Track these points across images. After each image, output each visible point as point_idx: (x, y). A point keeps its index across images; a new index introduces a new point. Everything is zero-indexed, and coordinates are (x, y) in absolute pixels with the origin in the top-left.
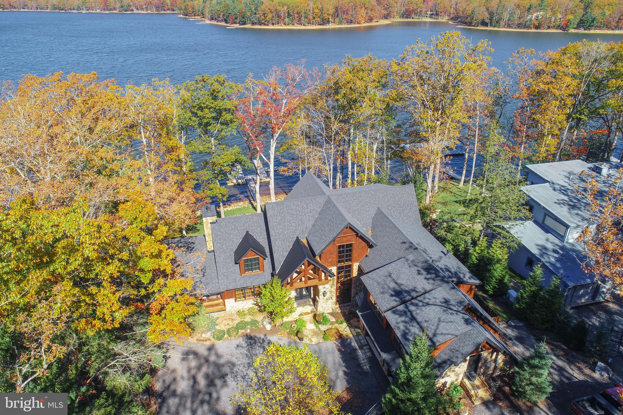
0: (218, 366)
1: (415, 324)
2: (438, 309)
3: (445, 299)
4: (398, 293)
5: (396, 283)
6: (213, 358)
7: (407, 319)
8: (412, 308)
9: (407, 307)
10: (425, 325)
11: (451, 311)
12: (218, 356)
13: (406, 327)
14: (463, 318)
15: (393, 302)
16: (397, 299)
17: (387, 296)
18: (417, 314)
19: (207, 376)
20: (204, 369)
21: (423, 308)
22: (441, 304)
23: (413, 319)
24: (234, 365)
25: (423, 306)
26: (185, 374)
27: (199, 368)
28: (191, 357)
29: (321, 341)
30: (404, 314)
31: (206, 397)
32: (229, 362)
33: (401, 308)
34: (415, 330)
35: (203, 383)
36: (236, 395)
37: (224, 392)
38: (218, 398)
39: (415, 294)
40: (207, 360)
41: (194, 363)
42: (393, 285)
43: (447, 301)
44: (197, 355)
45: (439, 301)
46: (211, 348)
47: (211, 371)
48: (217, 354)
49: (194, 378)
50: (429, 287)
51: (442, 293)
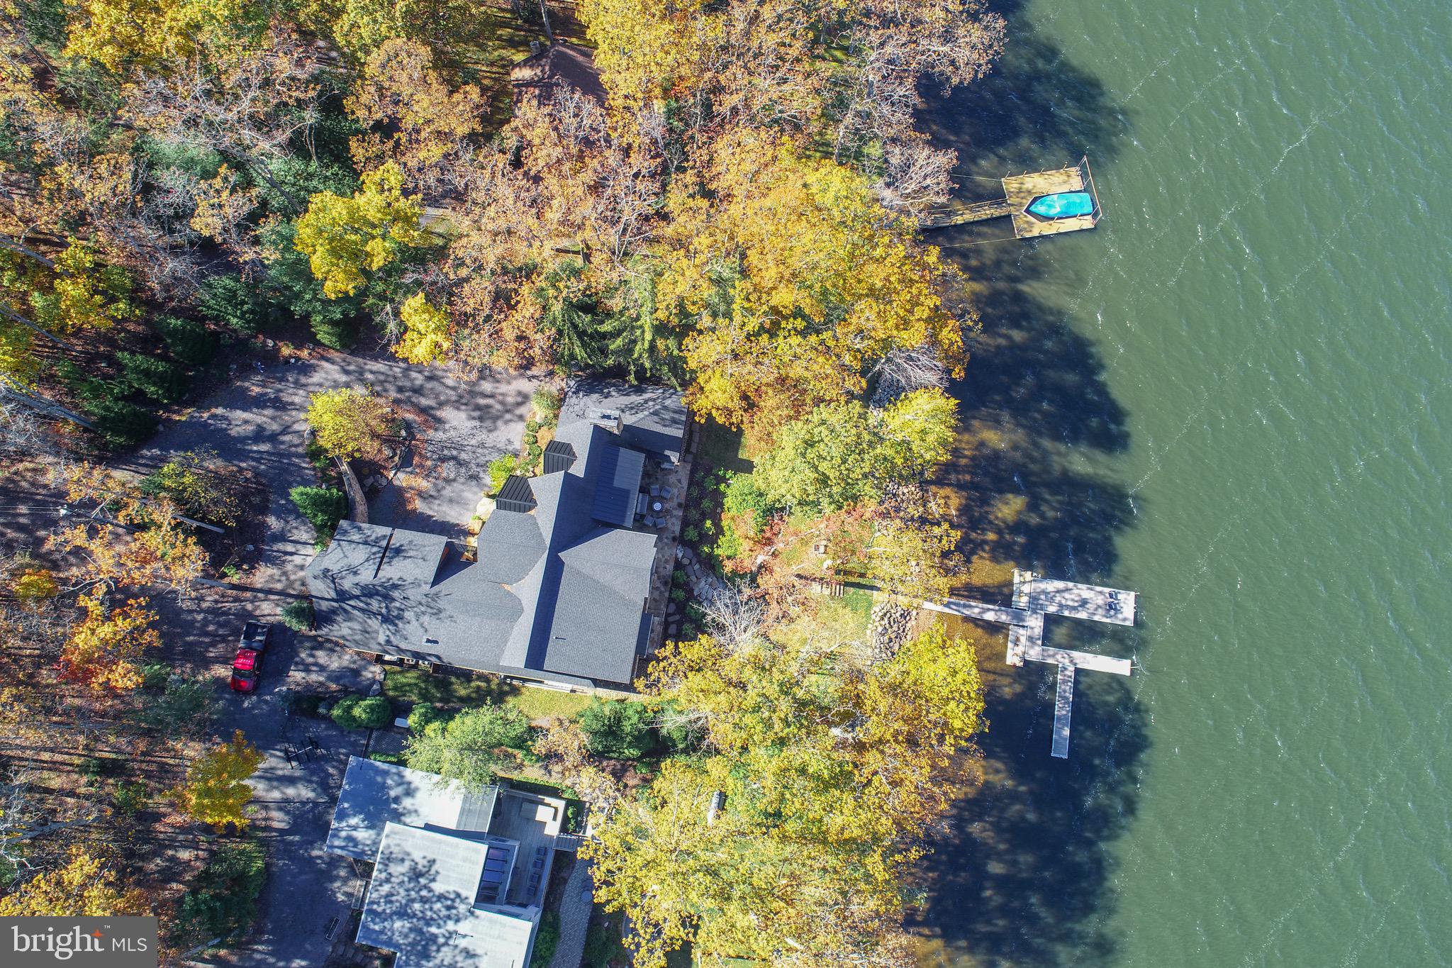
0: (495, 419)
1: (360, 540)
2: (356, 563)
3: (358, 573)
4: (398, 551)
6: (508, 416)
7: (369, 539)
8: (375, 549)
9: (379, 546)
10: (353, 546)
11: (345, 568)
12: (507, 422)
13: (364, 534)
15: (395, 542)
16: (394, 546)
17: (405, 542)
18: (367, 548)
19: (488, 407)
20: (498, 407)
21: (367, 555)
22: (358, 567)
23: (366, 543)
24: (490, 431)
25: (369, 556)
26: (498, 391)
27: (502, 403)
28: (519, 399)
29: (477, 514)
30: (377, 540)
31: (464, 401)
32: (496, 429)
33: (384, 543)
34: (356, 537)
35: (482, 401)
36: (455, 423)
37: (463, 415)
38: (458, 409)
39: (385, 560)
40: (508, 411)
41: (510, 400)
42: (411, 553)
43: (355, 573)
44: (519, 404)
45: (362, 570)
46: (521, 418)
47: (493, 411)
48: (511, 421)
49: (492, 396)
50: (381, 574)
51: (366, 576)
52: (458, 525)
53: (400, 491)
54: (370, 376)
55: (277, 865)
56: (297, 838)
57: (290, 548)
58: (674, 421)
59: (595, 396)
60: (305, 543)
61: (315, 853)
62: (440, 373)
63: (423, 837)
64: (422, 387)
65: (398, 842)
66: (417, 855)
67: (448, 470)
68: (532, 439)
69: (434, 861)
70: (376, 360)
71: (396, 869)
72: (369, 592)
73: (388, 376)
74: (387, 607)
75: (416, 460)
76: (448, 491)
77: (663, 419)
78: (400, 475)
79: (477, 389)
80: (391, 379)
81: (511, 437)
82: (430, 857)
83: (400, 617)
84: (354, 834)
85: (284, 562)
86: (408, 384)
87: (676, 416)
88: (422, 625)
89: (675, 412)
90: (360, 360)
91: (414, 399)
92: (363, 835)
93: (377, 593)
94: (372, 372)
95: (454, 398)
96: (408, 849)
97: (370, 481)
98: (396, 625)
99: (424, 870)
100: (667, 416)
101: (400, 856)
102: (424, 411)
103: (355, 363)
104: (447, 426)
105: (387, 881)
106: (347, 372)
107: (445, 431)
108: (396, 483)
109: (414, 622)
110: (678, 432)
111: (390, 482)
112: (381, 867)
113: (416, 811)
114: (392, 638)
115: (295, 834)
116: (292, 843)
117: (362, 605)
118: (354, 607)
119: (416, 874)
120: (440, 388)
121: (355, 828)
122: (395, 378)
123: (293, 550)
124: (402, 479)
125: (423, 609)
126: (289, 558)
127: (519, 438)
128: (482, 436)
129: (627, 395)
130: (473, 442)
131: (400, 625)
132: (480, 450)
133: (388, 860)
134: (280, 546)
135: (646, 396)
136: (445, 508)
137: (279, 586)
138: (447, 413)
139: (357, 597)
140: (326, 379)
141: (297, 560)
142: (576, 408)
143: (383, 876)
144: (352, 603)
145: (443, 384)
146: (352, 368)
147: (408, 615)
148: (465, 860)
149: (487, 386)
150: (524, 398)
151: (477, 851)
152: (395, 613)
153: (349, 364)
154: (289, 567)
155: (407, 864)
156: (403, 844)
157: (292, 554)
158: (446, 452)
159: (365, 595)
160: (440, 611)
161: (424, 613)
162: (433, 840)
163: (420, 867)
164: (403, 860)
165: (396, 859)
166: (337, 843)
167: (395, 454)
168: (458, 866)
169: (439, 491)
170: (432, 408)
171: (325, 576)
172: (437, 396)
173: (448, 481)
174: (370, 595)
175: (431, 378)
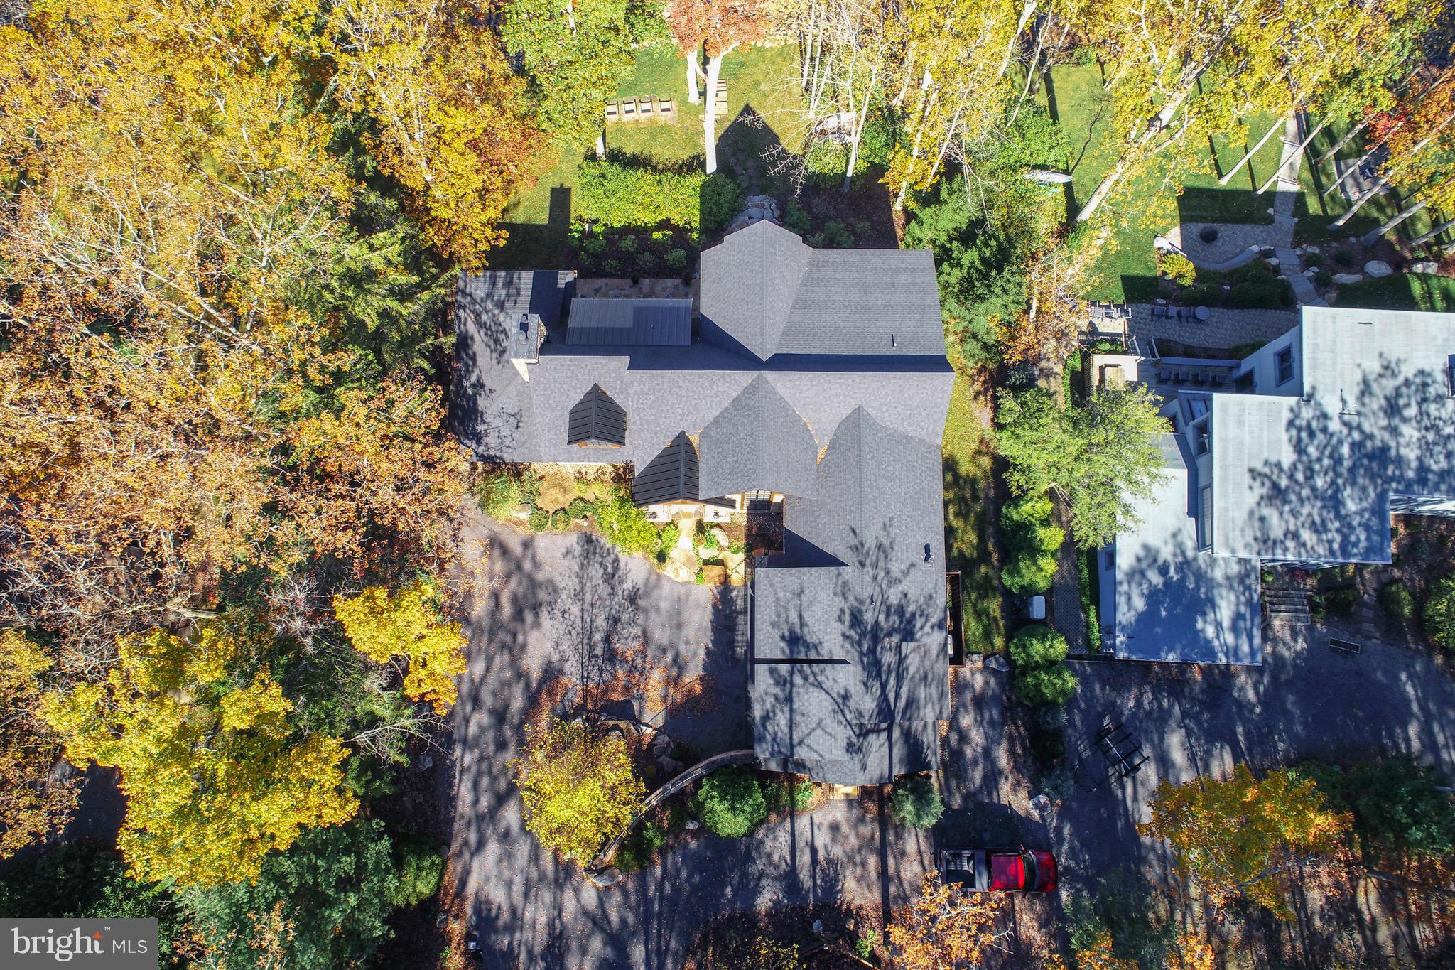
1: (787, 710)
2: (827, 703)
3: (846, 691)
4: (794, 640)
5: (800, 616)
7: (781, 695)
8: (798, 680)
9: (792, 674)
10: (798, 718)
11: (841, 717)
13: (773, 706)
14: (849, 738)
15: (780, 649)
16: (787, 651)
17: (776, 634)
18: (798, 694)
21: (811, 689)
22: (835, 696)
23: (789, 699)
24: (555, 588)
25: (813, 684)
26: (487, 588)
28: (497, 552)
29: (693, 578)
30: (782, 682)
31: (509, 639)
32: (550, 582)
33: (784, 669)
34: (782, 719)
35: (507, 610)
36: (548, 647)
37: (534, 638)
38: (524, 647)
39: (813, 655)
40: (519, 567)
41: (499, 567)
42: (794, 617)
43: (846, 697)
44: (505, 551)
45: (837, 689)
46: (527, 544)
47: (521, 590)
48: (533, 558)
49: (496, 596)
50: (838, 654)
51: (848, 677)
52: (714, 606)
53: (675, 714)
54: (485, 802)
55: (1286, 752)
56: (1240, 729)
57: (805, 859)
58: (509, 283)
59: (482, 403)
60: (793, 834)
61: (1251, 696)
62: (465, 688)
63: (1225, 495)
64: (492, 712)
65: (1237, 533)
66: (1251, 499)
67: (627, 644)
68: (561, 516)
69: (1251, 471)
70: (454, 798)
71: (1277, 527)
72: (873, 667)
73: (479, 774)
74: (889, 635)
75: (616, 696)
76: (660, 635)
77: (508, 296)
78: (647, 718)
79: (486, 623)
80: (484, 766)
81: (559, 552)
82: (1247, 478)
83: (901, 611)
84: (1226, 623)
85: (829, 861)
86: (490, 736)
87: (500, 282)
88: (906, 573)
89: (494, 284)
90: (456, 826)
91: (516, 721)
92: (1226, 609)
93: (872, 651)
94: (476, 802)
95: (506, 656)
96: (1245, 515)
97: (665, 760)
98: (913, 615)
99: (1268, 484)
100: (501, 292)
101: (1257, 524)
102: (533, 701)
103: (464, 834)
104: (555, 658)
105: (1296, 536)
106: (481, 844)
107: (564, 659)
108: (660, 722)
109: (904, 586)
110: (526, 279)
111: (660, 731)
112: (1279, 551)
113: (1174, 535)
114: (934, 620)
115: (1234, 733)
116: (1247, 734)
117: (892, 681)
118: (897, 695)
119: (1277, 495)
120: (492, 680)
121: (1218, 625)
122: (482, 759)
123: (807, 851)
124: (653, 714)
125: (882, 574)
126: (821, 855)
127: (560, 539)
128: (565, 600)
129: (474, 359)
130: (576, 610)
131: (911, 608)
132: (588, 597)
133: (1265, 541)
134: (804, 875)
135: (472, 328)
136: (689, 632)
137: (873, 861)
138: (533, 663)
139: (883, 687)
140: (499, 876)
141: (822, 839)
142: (505, 431)
143: (1290, 544)
144: (892, 697)
145: (483, 679)
146: (473, 837)
147: (894, 598)
148: (1240, 423)
149: (480, 608)
150: (495, 544)
151: (1224, 410)
152: (895, 619)
153: (466, 843)
154: (837, 851)
155: (1266, 511)
156: (1239, 523)
157: (814, 851)
158: (598, 651)
159: (879, 675)
160: (880, 546)
161: (888, 572)
162: (1224, 479)
163: (1265, 491)
164: (1262, 519)
165: (1262, 529)
166: (1245, 648)
167: (616, 727)
168: (1251, 432)
169: (664, 651)
170: (528, 686)
171: (860, 749)
172: (506, 684)
173: (646, 637)
174: (877, 663)
175: (476, 702)
